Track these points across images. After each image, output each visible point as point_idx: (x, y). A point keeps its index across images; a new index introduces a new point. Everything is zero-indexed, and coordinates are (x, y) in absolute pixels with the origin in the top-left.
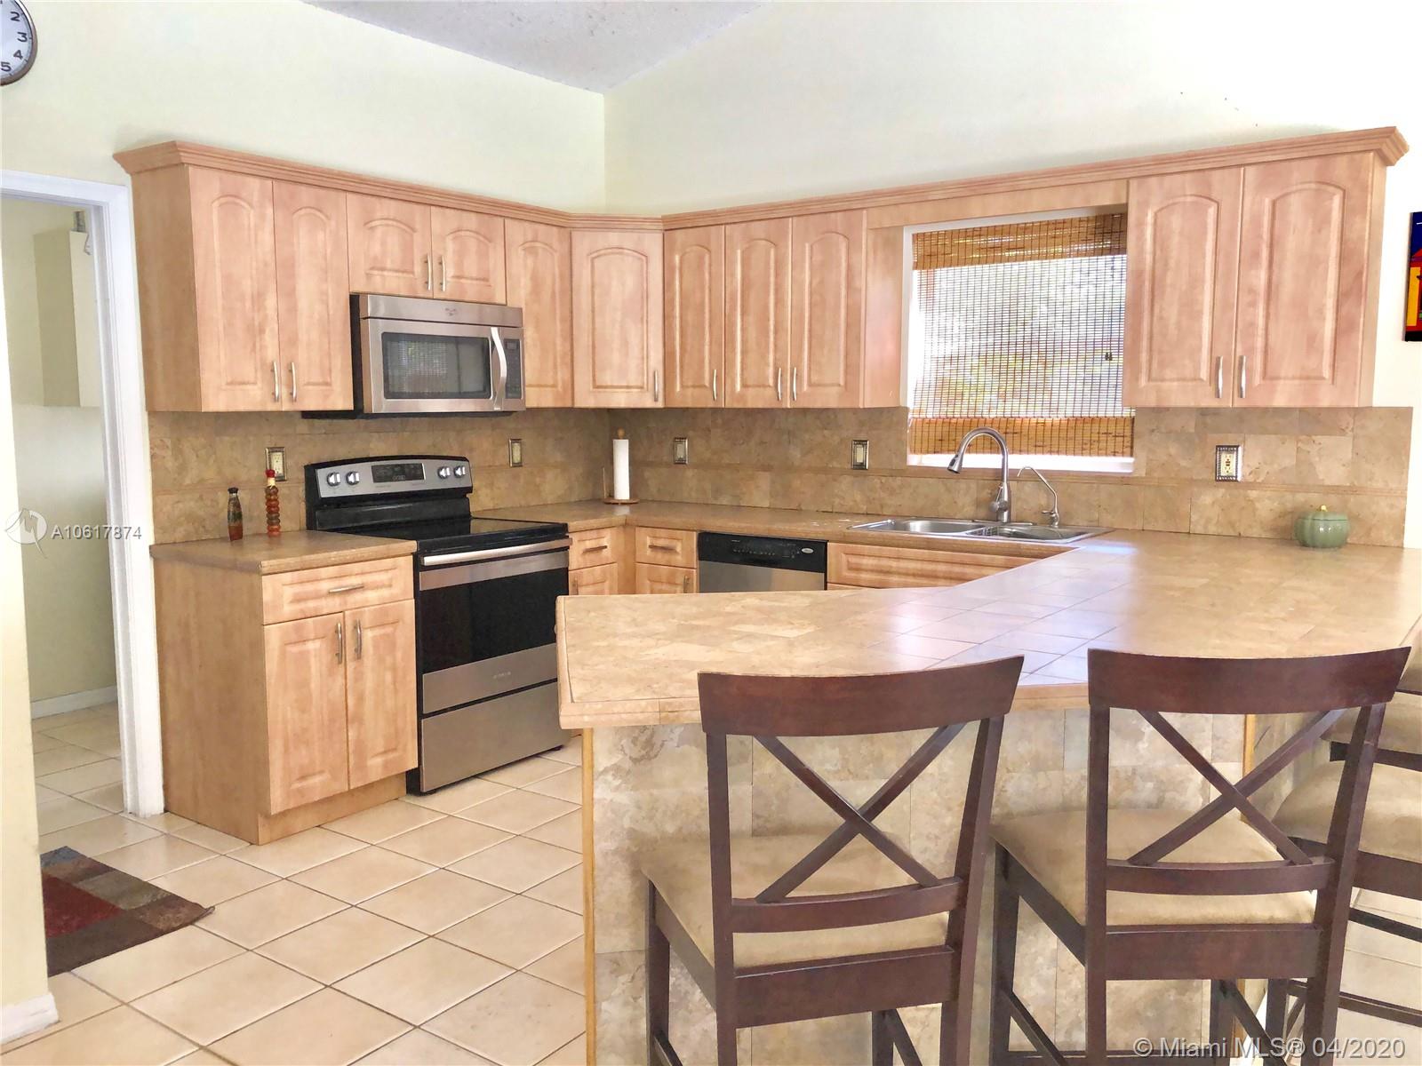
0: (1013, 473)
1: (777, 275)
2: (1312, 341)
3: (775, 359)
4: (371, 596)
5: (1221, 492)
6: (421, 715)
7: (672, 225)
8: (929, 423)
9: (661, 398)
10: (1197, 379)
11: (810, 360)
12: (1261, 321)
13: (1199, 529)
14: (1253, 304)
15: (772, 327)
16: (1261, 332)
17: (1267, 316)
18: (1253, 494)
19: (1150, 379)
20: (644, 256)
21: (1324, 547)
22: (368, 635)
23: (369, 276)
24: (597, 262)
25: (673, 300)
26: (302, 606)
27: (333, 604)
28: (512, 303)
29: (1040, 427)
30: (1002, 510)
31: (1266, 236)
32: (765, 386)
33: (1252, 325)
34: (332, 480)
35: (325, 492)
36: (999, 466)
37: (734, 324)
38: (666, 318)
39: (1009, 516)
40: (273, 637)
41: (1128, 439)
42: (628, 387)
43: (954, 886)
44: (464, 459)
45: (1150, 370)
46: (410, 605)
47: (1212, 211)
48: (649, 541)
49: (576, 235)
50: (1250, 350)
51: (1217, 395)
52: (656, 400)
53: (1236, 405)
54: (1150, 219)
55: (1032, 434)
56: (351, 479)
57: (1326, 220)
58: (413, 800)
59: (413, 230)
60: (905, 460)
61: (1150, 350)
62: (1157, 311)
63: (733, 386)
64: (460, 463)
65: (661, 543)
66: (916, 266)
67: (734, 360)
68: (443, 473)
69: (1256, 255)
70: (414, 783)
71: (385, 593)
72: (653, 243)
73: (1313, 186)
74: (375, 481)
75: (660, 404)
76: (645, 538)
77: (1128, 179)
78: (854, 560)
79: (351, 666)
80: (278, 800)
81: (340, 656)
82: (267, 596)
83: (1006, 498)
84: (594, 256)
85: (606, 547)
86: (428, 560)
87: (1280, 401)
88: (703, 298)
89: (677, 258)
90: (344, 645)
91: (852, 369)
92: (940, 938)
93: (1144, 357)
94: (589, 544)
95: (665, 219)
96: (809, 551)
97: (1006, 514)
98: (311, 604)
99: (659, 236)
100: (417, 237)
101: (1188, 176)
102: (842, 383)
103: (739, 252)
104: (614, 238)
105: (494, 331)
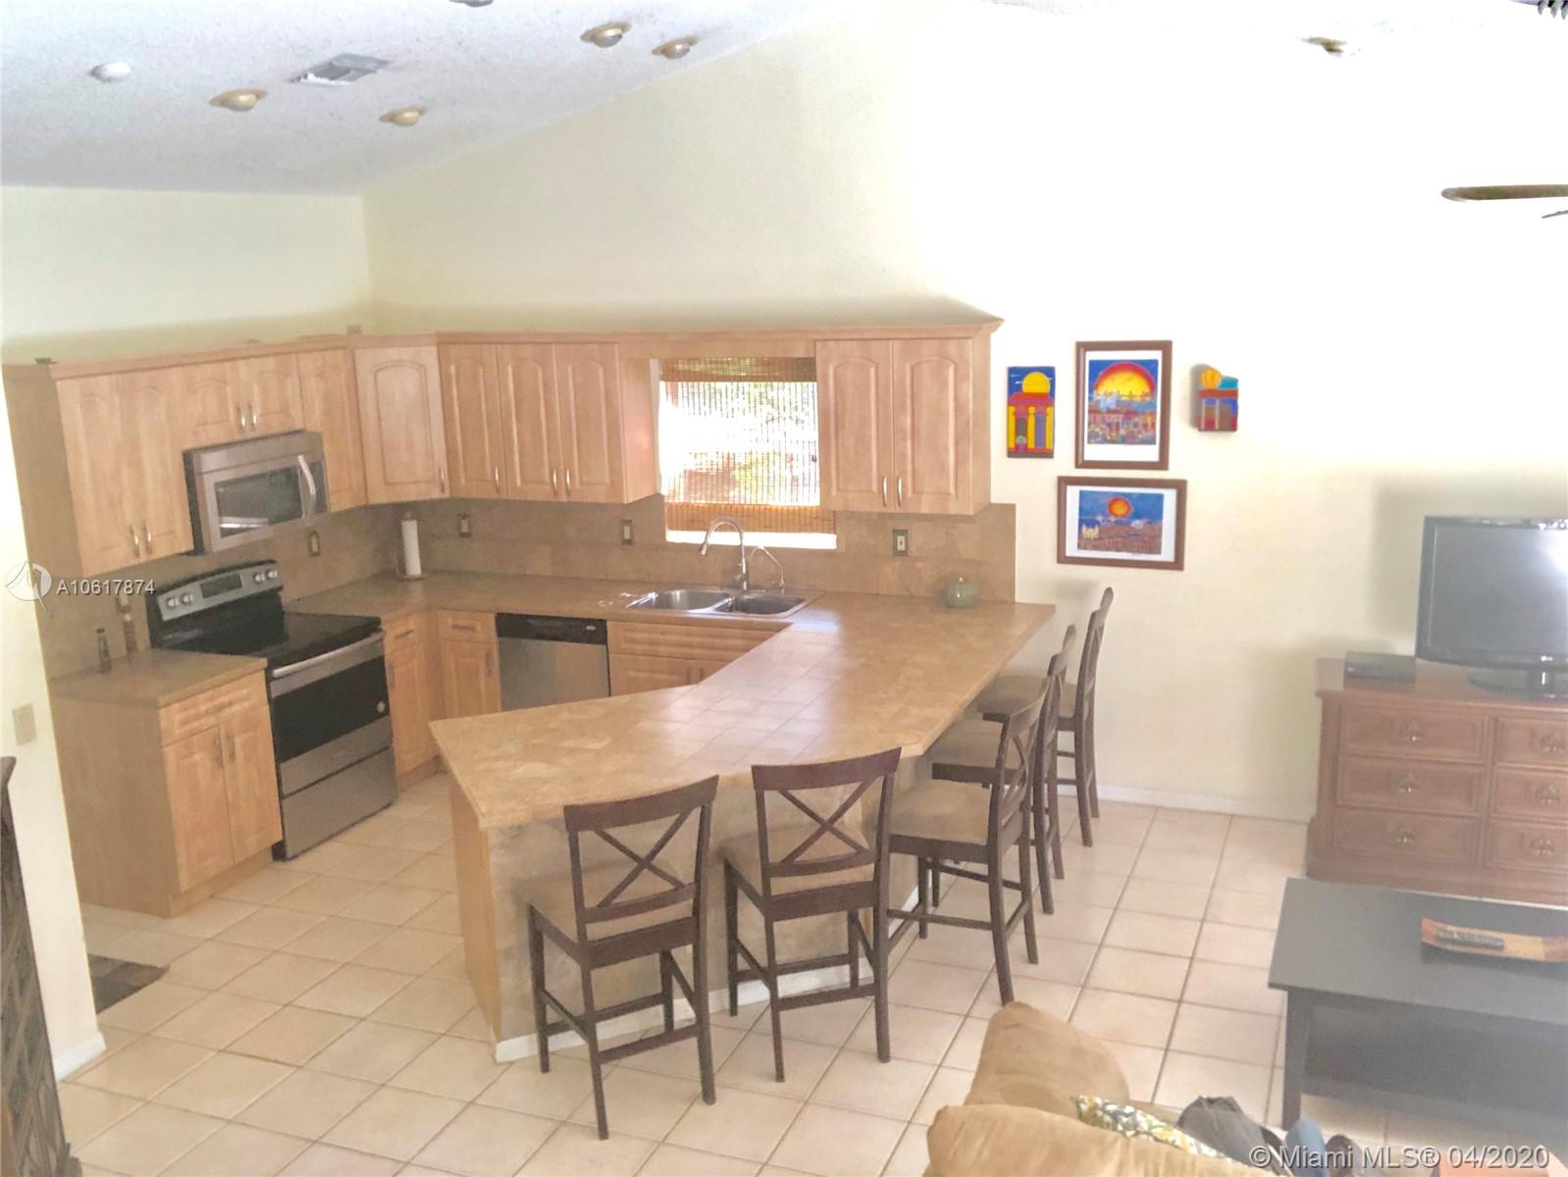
0: (749, 549)
1: (545, 392)
2: (942, 468)
3: (550, 462)
4: (236, 708)
5: (898, 563)
6: (281, 797)
7: (446, 342)
8: (681, 506)
9: (447, 490)
10: (869, 491)
11: (579, 463)
12: (909, 452)
13: (885, 592)
14: (904, 439)
15: (544, 434)
16: (909, 460)
17: (913, 449)
18: (919, 565)
19: (838, 490)
20: (421, 368)
21: (960, 608)
22: (238, 740)
23: (195, 433)
24: (380, 375)
25: (452, 405)
26: (188, 727)
27: (210, 721)
28: (310, 427)
29: (767, 512)
30: (742, 581)
31: (908, 391)
32: (543, 483)
33: (904, 455)
34: (171, 603)
35: (167, 616)
36: (738, 543)
37: (510, 430)
38: (447, 419)
39: (748, 585)
40: (171, 753)
41: (832, 522)
42: (416, 482)
43: (694, 887)
44: (272, 562)
45: (838, 484)
46: (265, 712)
47: (872, 371)
48: (450, 622)
49: (359, 353)
50: (903, 473)
51: (885, 505)
52: (443, 491)
53: (897, 511)
54: (831, 372)
55: (762, 517)
56: (186, 599)
57: (945, 384)
58: (280, 865)
59: (225, 383)
60: (663, 535)
61: (837, 469)
62: (840, 441)
63: (514, 483)
64: (270, 566)
65: (461, 622)
66: (663, 378)
67: (513, 460)
68: (258, 578)
69: (903, 404)
70: (279, 852)
71: (246, 704)
72: (429, 355)
73: (936, 358)
74: (205, 596)
75: (447, 495)
76: (448, 619)
77: (815, 341)
78: (628, 635)
79: (227, 767)
80: (185, 882)
81: (219, 761)
82: (163, 724)
83: (744, 571)
84: (377, 370)
85: (412, 631)
86: (278, 672)
87: (925, 509)
88: (480, 406)
89: (453, 369)
90: (222, 753)
91: (616, 474)
92: (689, 914)
93: (833, 473)
94: (400, 630)
95: (438, 335)
96: (590, 628)
97: (745, 584)
98: (195, 724)
99: (434, 350)
100: (229, 390)
101: (855, 343)
102: (608, 481)
103: (510, 369)
104: (393, 353)
105: (301, 459)
